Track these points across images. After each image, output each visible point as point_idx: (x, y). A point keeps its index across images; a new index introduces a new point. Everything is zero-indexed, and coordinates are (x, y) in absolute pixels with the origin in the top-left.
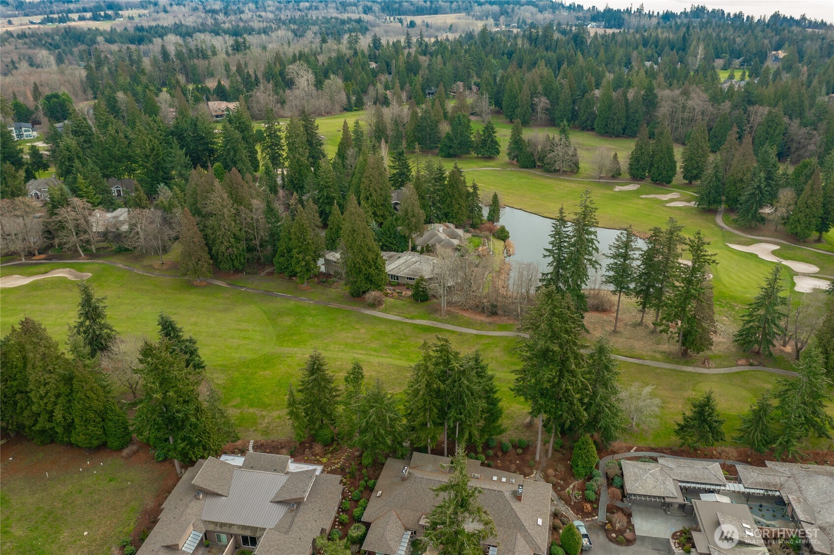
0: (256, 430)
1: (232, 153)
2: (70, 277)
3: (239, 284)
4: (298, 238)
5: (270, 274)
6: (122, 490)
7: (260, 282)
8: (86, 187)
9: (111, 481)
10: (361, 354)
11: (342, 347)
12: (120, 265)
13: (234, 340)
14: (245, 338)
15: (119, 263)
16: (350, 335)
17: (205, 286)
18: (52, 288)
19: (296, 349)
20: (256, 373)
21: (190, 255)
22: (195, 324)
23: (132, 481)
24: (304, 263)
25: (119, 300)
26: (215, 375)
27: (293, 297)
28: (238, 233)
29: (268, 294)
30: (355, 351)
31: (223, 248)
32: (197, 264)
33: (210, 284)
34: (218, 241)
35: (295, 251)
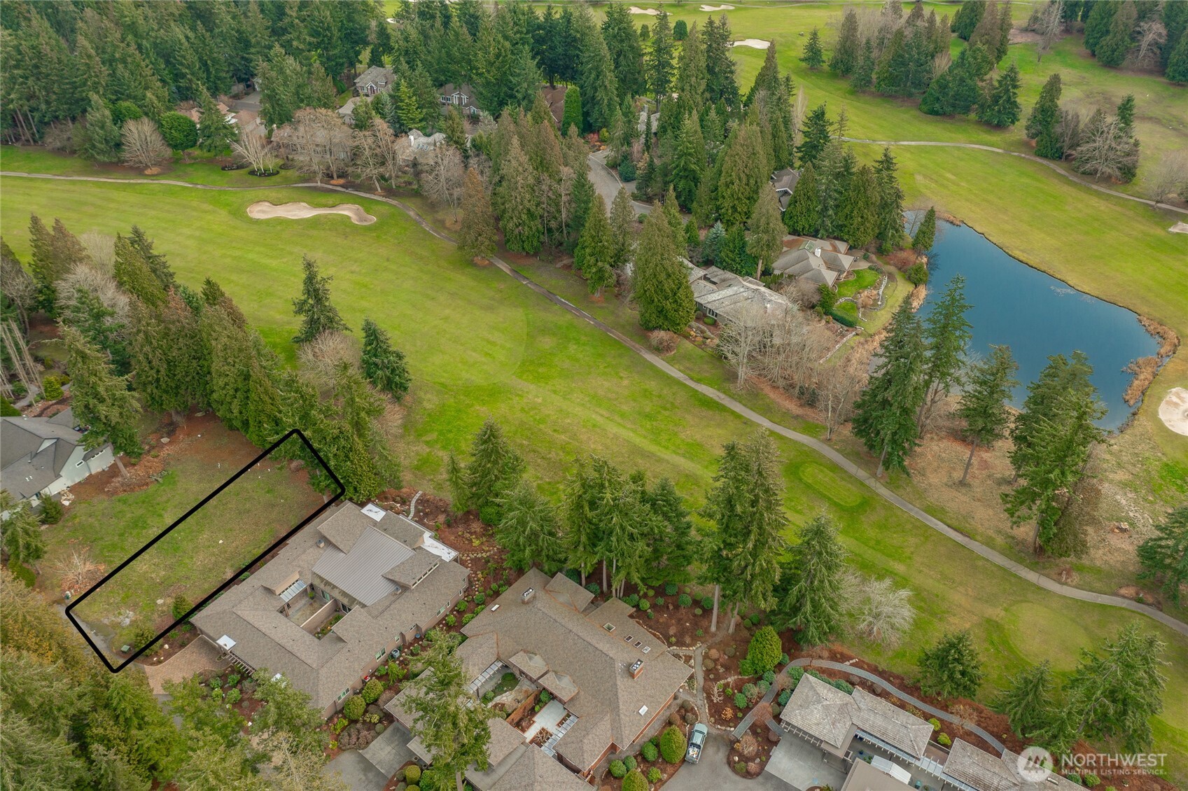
0: (432, 480)
1: (593, 76)
2: (355, 220)
3: (524, 273)
4: (593, 237)
5: (568, 267)
6: (273, 506)
7: (550, 278)
8: (410, 97)
9: (268, 492)
10: (602, 416)
11: (587, 399)
12: (412, 214)
13: (474, 354)
14: (487, 354)
15: (412, 210)
16: (606, 384)
17: (484, 267)
18: (330, 229)
19: (532, 387)
20: (472, 406)
21: (469, 227)
22: (446, 319)
23: (286, 500)
24: (594, 270)
25: (386, 264)
26: (429, 396)
27: (576, 309)
28: (533, 209)
29: (549, 296)
30: (597, 410)
31: (511, 225)
32: (477, 240)
33: (491, 264)
34: (507, 215)
35: (588, 250)
